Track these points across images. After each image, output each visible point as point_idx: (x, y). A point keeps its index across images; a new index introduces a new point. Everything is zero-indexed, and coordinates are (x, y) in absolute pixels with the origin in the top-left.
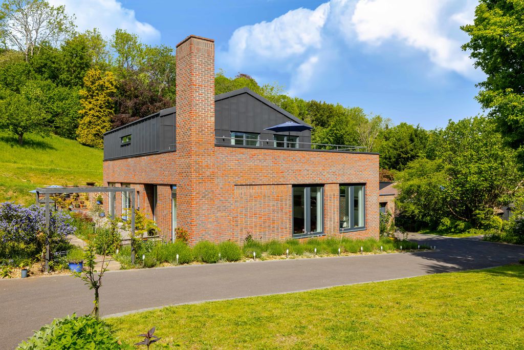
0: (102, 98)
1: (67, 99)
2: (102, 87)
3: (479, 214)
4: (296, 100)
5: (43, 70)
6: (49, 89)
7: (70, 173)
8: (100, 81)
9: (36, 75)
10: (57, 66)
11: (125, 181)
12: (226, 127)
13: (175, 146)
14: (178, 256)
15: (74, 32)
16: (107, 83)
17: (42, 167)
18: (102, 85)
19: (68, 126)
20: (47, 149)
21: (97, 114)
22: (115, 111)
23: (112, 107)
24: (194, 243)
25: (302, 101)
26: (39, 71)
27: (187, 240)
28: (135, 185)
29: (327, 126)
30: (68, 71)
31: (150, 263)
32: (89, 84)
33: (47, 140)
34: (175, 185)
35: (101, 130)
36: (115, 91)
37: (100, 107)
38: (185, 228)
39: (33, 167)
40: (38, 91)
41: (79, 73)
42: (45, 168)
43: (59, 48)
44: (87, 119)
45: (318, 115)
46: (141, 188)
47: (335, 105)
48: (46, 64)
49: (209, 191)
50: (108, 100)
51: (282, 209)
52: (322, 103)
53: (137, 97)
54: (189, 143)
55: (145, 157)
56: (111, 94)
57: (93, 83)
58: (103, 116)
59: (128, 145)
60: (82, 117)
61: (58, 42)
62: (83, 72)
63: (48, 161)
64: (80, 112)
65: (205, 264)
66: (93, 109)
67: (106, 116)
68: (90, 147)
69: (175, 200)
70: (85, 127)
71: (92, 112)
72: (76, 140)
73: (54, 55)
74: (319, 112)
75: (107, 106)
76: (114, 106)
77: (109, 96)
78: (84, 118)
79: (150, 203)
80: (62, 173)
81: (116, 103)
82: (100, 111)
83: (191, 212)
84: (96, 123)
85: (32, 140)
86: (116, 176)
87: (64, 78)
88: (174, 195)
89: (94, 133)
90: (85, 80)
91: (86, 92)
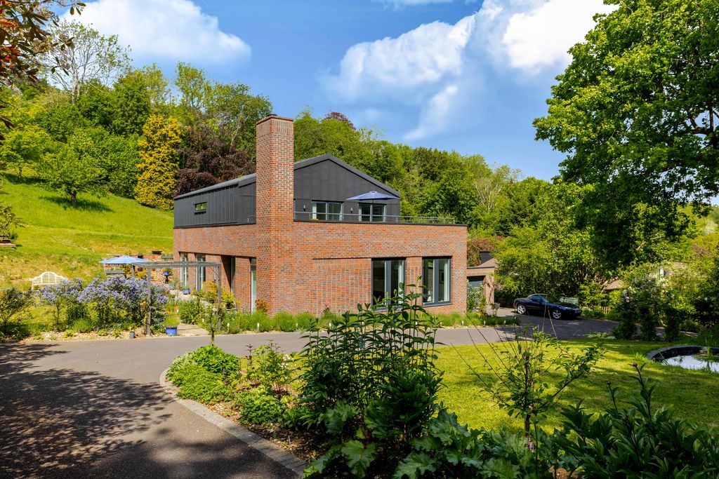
0: (164, 150)
1: (122, 151)
2: (165, 137)
3: (584, 289)
4: (400, 147)
5: (93, 113)
6: (102, 139)
7: (133, 240)
8: (163, 130)
9: (84, 120)
10: (110, 109)
11: (200, 252)
12: (306, 196)
13: (255, 218)
14: (258, 325)
15: (129, 67)
16: (170, 132)
17: (102, 233)
18: (165, 135)
19: (124, 183)
20: (103, 211)
21: (160, 168)
22: (179, 165)
23: (177, 161)
24: (273, 314)
25: (407, 148)
26: (88, 114)
27: (266, 311)
28: (211, 256)
29: (438, 179)
30: (123, 116)
31: (233, 330)
32: (150, 133)
33: (103, 201)
34: (255, 258)
35: (164, 188)
36: (180, 141)
37: (163, 161)
38: (265, 300)
39: (93, 233)
40: (90, 142)
41: (136, 119)
42: (106, 233)
43: (111, 86)
44: (147, 175)
45: (428, 166)
46: (217, 260)
47: (450, 152)
48: (97, 107)
49: (288, 264)
50: (172, 152)
51: (361, 283)
52: (433, 150)
53: (205, 148)
54: (269, 219)
55: (223, 228)
56: (176, 146)
57: (154, 132)
58: (166, 171)
59: (203, 213)
60: (141, 172)
61: (109, 78)
62: (140, 117)
63: (108, 226)
64: (139, 166)
65: (283, 333)
66: (155, 163)
67: (169, 171)
68: (151, 207)
69: (255, 273)
70: (145, 184)
71: (153, 167)
72: (134, 198)
73: (106, 96)
74: (428, 162)
75: (171, 159)
76: (178, 159)
77: (173, 147)
78: (144, 173)
79: (227, 275)
80: (124, 240)
81: (181, 156)
82: (163, 166)
83: (270, 285)
84: (158, 180)
85: (85, 201)
86: (189, 245)
87: (118, 125)
88: (253, 268)
89: (156, 191)
90: (145, 128)
91: (146, 143)
